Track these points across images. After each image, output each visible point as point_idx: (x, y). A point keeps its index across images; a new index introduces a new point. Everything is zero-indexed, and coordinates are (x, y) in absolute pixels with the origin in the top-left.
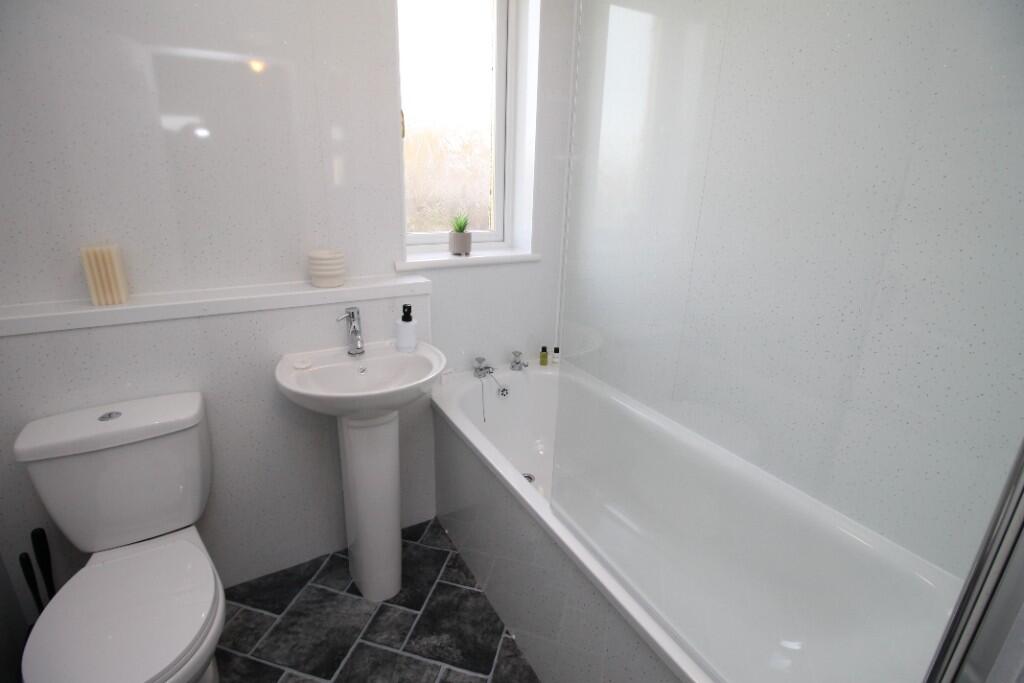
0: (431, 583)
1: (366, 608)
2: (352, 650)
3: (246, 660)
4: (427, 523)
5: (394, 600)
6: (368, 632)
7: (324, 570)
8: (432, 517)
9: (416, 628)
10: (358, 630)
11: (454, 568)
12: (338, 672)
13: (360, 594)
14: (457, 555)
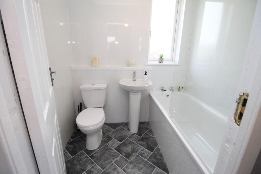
0: (144, 133)
1: (130, 133)
2: (125, 139)
3: (107, 135)
4: (146, 122)
5: (136, 134)
6: (129, 137)
7: (124, 125)
8: (147, 121)
9: (139, 140)
10: (127, 136)
11: (150, 131)
12: (122, 142)
13: (129, 130)
14: (151, 129)
